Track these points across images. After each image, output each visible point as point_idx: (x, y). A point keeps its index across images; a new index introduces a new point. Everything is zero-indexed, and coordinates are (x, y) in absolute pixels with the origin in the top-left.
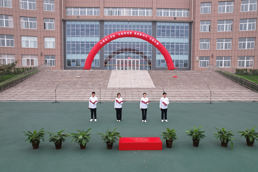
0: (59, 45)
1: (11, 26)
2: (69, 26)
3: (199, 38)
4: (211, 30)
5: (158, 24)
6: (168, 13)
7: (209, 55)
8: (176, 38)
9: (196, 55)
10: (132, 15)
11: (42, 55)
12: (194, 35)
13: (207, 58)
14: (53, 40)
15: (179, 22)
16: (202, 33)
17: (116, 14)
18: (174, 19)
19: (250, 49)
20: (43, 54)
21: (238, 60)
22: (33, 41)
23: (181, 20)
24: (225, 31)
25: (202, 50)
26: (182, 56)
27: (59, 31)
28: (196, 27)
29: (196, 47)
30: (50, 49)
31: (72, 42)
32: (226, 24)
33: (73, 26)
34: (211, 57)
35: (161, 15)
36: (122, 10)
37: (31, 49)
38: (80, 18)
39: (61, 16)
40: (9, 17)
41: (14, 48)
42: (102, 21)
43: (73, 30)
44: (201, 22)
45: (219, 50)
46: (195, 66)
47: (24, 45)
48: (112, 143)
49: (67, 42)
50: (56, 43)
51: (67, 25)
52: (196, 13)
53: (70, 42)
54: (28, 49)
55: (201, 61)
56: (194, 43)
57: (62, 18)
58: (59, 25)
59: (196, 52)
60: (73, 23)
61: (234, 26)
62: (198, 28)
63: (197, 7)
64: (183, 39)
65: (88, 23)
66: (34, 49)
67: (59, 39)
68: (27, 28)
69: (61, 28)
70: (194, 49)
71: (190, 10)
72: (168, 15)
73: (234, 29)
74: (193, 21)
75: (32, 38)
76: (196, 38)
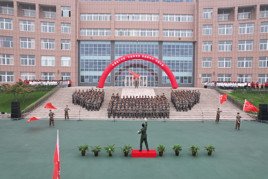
0: (74, 64)
1: (33, 47)
2: (83, 45)
3: (201, 57)
4: (213, 49)
5: (164, 44)
6: (173, 33)
7: (210, 73)
8: (180, 56)
9: (198, 72)
10: (140, 36)
11: (58, 72)
12: (197, 54)
13: (209, 75)
14: (69, 59)
15: (183, 42)
16: (205, 53)
17: (126, 35)
18: (179, 39)
19: (248, 67)
20: (60, 71)
21: (238, 78)
22: (51, 60)
23: (185, 40)
24: (225, 50)
25: (205, 68)
26: (186, 73)
27: (74, 51)
28: (199, 47)
29: (199, 65)
30: (66, 67)
31: (86, 60)
32: (226, 44)
33: (87, 45)
34: (212, 75)
35: (167, 35)
36: (131, 31)
37: (49, 67)
38: (93, 39)
39: (76, 37)
40: (32, 40)
41: (35, 67)
42: (113, 42)
43: (87, 49)
44: (203, 43)
45: (220, 68)
46: (198, 83)
47: (43, 64)
48: (128, 153)
49: (81, 60)
50: (72, 62)
51: (81, 44)
52: (199, 34)
53: (83, 60)
54: (47, 67)
55: (204, 78)
56: (197, 61)
57: (77, 39)
58: (74, 45)
59: (199, 70)
60: (87, 43)
61: (233, 46)
62: (201, 48)
63: (199, 29)
64: (187, 57)
65: (100, 43)
66: (52, 67)
67: (74, 58)
68: (47, 49)
69: (76, 47)
70: (197, 67)
71: (194, 31)
72: (173, 35)
73: (233, 49)
74: (196, 41)
75: (51, 57)
76: (199, 57)
